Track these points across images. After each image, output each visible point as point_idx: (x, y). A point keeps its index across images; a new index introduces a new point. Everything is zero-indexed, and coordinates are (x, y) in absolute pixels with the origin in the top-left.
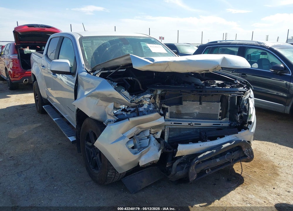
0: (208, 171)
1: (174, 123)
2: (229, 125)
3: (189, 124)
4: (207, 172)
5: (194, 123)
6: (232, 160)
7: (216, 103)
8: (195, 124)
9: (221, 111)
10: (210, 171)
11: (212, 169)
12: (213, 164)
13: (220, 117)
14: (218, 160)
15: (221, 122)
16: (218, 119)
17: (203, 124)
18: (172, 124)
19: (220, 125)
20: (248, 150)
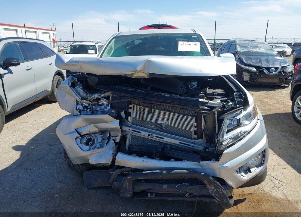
0: (151, 194)
1: (132, 130)
2: (203, 149)
3: (149, 135)
4: (149, 195)
5: (155, 135)
6: (190, 194)
7: (190, 117)
8: (156, 137)
9: (195, 129)
10: (153, 195)
11: (157, 195)
12: (157, 188)
13: (195, 136)
14: (165, 187)
15: (192, 143)
16: (193, 138)
17: (166, 140)
18: (129, 131)
19: (189, 145)
20: (217, 190)
